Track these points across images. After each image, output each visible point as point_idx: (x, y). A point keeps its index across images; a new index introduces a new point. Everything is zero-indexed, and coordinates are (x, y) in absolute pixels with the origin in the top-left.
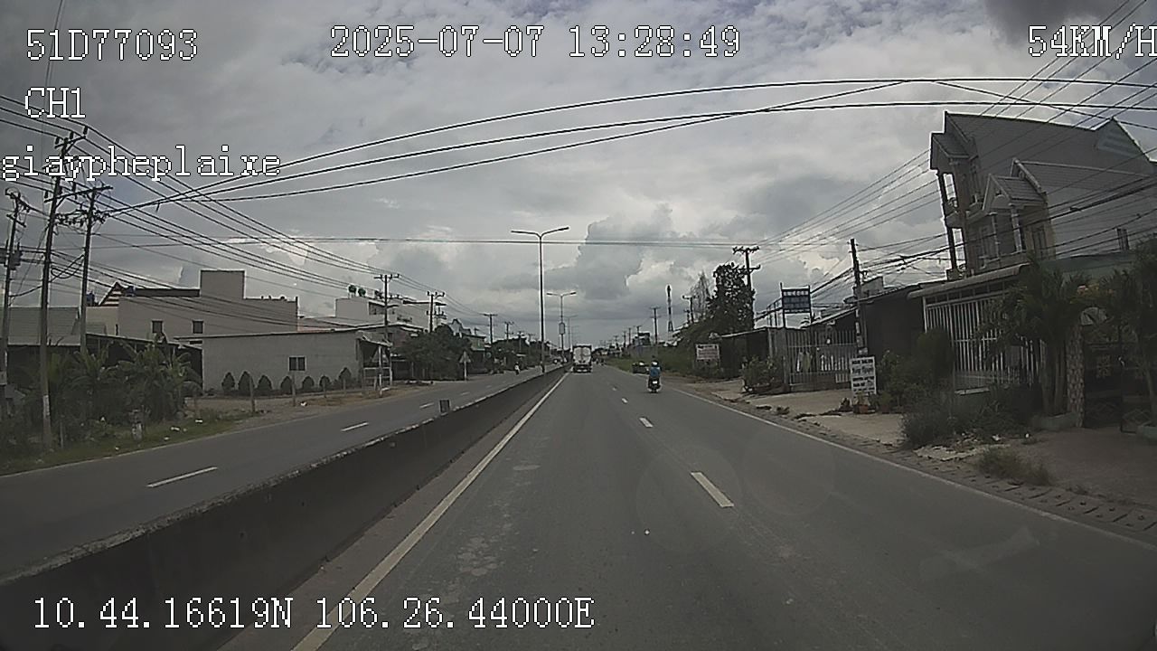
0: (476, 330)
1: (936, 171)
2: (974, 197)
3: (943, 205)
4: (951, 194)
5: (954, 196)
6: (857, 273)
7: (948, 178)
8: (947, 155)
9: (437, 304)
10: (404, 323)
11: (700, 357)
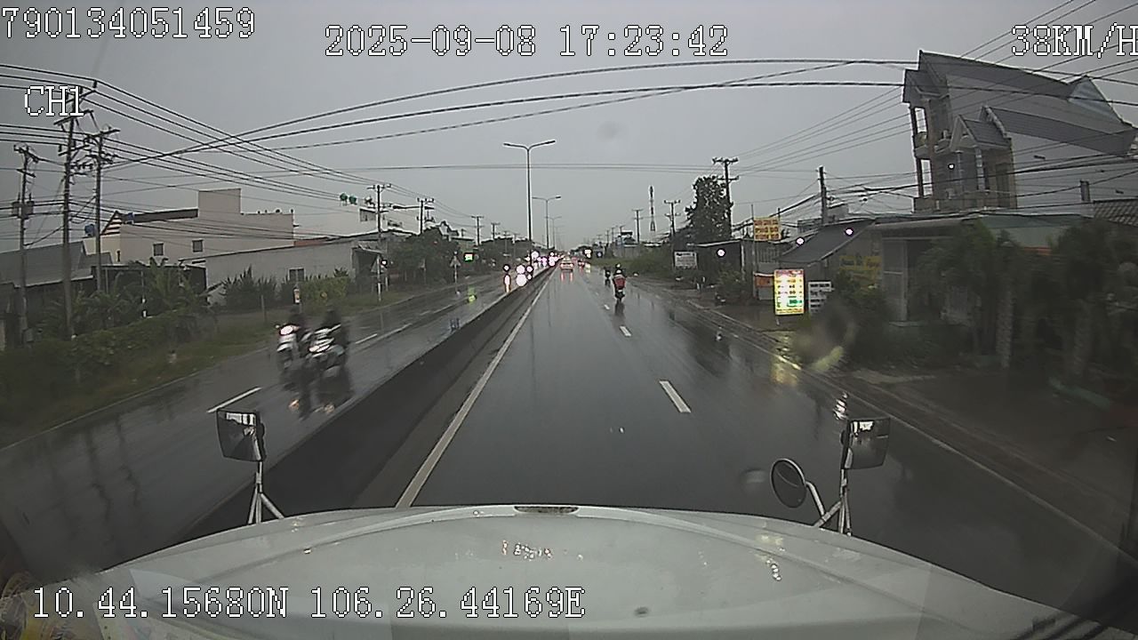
0: (462, 230)
1: (908, 105)
2: (942, 134)
3: (913, 137)
4: (922, 128)
5: (925, 130)
6: (824, 199)
7: (920, 113)
8: (920, 92)
9: (426, 208)
10: (395, 228)
11: (678, 264)
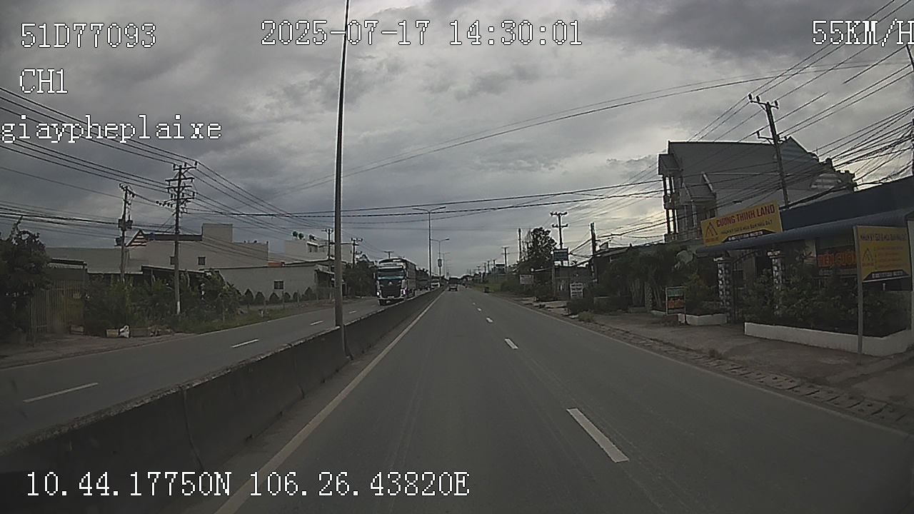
1: (661, 176)
11: (522, 283)
